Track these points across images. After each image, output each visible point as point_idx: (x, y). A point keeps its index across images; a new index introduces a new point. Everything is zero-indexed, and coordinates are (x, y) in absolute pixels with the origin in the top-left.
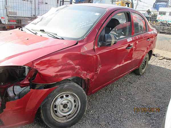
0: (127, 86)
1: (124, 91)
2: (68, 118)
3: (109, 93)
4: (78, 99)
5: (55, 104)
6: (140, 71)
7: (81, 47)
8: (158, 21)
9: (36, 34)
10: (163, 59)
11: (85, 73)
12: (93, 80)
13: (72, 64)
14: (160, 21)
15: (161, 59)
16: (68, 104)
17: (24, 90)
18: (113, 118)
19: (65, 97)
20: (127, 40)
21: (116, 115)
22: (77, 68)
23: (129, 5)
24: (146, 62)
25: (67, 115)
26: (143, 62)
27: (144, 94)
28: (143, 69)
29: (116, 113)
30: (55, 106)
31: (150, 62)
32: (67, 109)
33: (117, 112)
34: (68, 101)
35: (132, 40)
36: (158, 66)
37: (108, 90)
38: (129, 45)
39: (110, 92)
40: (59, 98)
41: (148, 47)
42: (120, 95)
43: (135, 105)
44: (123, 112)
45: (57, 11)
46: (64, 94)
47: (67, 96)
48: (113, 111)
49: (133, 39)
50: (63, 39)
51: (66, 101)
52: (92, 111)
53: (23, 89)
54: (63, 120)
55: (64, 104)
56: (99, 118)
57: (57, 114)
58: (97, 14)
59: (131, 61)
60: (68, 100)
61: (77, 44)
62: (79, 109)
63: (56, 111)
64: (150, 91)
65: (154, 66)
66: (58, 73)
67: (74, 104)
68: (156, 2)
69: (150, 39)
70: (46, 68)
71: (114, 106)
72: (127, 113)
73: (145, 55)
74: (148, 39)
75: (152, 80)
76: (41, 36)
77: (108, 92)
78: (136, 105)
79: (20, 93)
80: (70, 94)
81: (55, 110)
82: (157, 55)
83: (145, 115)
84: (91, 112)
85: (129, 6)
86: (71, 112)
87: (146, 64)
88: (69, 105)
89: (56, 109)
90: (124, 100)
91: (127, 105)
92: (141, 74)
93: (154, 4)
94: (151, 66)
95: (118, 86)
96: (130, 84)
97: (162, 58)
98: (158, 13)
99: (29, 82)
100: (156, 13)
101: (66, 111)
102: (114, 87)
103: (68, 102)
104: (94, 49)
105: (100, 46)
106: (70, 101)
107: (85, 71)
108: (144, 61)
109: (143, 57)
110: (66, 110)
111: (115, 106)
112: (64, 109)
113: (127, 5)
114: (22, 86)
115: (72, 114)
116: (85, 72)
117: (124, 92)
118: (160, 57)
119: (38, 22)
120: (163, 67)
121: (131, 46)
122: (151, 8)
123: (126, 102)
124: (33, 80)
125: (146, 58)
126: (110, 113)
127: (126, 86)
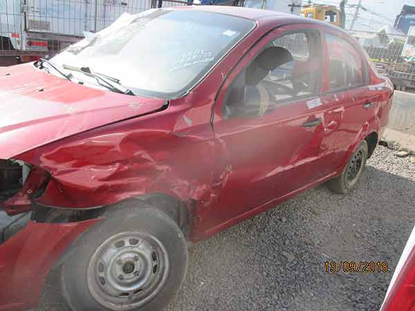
0: (305, 221)
1: (295, 233)
2: (134, 298)
3: (256, 236)
4: (164, 251)
5: (99, 260)
6: (342, 184)
7: (174, 116)
8: (406, 59)
9: (69, 77)
10: (407, 155)
11: (185, 185)
12: (207, 204)
13: (149, 161)
14: (410, 60)
15: (403, 156)
16: (135, 263)
17: (16, 221)
18: (254, 304)
19: (127, 243)
20: (308, 103)
21: (266, 297)
22: (163, 171)
23: (335, 16)
24: (359, 161)
25: (131, 291)
26: (353, 162)
27: (345, 246)
28: (351, 178)
29: (266, 293)
30: (102, 267)
31: (370, 163)
32: (132, 275)
33: (267, 291)
34: (137, 255)
35: (321, 104)
36: (394, 172)
37: (255, 230)
38: (314, 116)
39: (258, 235)
40: (113, 245)
41: (367, 123)
42: (284, 244)
43: (318, 272)
44: (285, 289)
45: (134, 21)
46: (126, 236)
47: (134, 242)
48: (258, 287)
49: (323, 103)
50: (131, 93)
51: (131, 255)
52: (202, 283)
53: (14, 218)
54: (122, 304)
55: (124, 262)
56: (217, 303)
57: (106, 286)
58: (230, 33)
59: (315, 158)
60: (137, 253)
61: (165, 107)
62: (164, 278)
63: (103, 281)
64: (363, 237)
65: (382, 172)
66: (109, 183)
67: (151, 264)
68: (402, 12)
69: (372, 103)
70: (73, 169)
71: (262, 272)
72: (294, 294)
73: (356, 143)
74: (367, 102)
75: (372, 209)
76: (80, 83)
77: (254, 236)
78: (321, 273)
79: (4, 229)
80: (142, 237)
81: (100, 278)
82: (392, 146)
83: (340, 300)
84: (200, 286)
85: (335, 21)
86: (144, 284)
87: (359, 166)
88: (138, 265)
89: (102, 275)
90: (291, 257)
91: (297, 273)
92: (345, 191)
93: (398, 17)
94: (373, 171)
95: (280, 220)
96: (314, 215)
97: (406, 153)
98: (407, 40)
99: (29, 203)
100: (401, 41)
101: (129, 281)
102: (272, 223)
103: (136, 259)
104: (212, 123)
105: (230, 116)
106: (141, 255)
107: (185, 179)
108: (354, 159)
109: (352, 148)
110: (130, 277)
111: (265, 273)
112: (126, 276)
113: (328, 17)
114: (10, 211)
115: (146, 288)
116: (186, 182)
117: (294, 237)
118: (400, 151)
119: (83, 48)
120: (404, 175)
121: (317, 120)
122: (390, 27)
123: (295, 263)
124: (39, 198)
125: (360, 152)
126: (248, 290)
127: (303, 219)
